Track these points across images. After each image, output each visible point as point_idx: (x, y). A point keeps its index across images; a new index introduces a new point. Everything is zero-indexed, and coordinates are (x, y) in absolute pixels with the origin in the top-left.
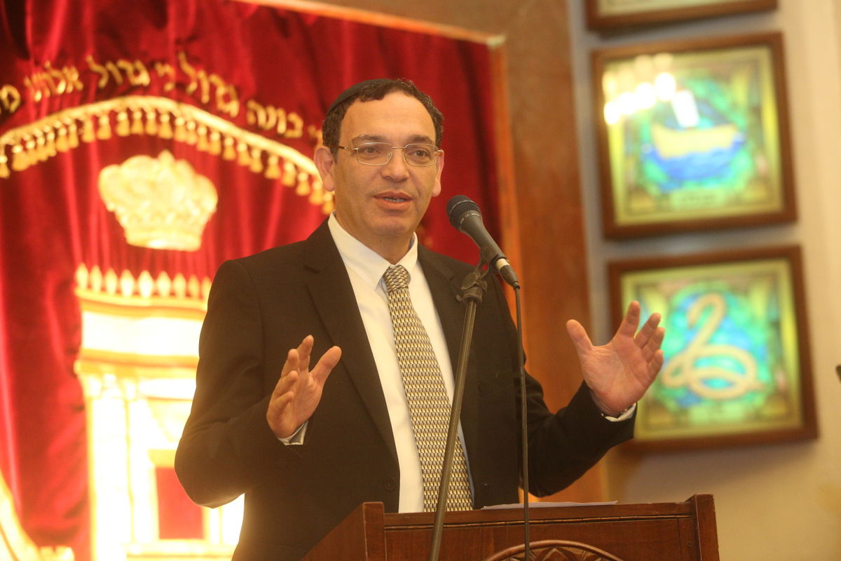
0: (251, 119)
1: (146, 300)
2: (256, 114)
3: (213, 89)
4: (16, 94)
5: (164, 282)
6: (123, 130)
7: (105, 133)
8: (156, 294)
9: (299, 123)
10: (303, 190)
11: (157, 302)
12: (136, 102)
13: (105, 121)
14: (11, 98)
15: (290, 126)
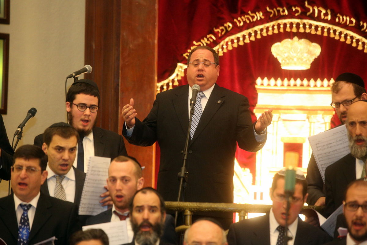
0: (337, 20)
1: (285, 88)
3: (320, 12)
4: (231, 25)
5: (292, 81)
6: (276, 31)
7: (270, 33)
8: (289, 85)
9: (354, 21)
10: (354, 45)
11: (289, 88)
12: (282, 21)
13: (270, 29)
15: (351, 22)
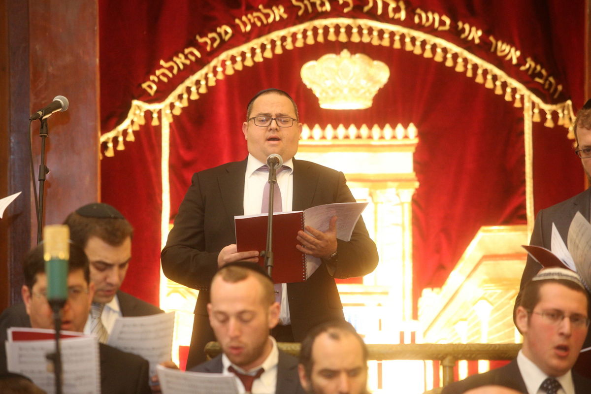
0: (417, 20)
1: (329, 141)
2: (420, 17)
3: (386, 5)
4: (229, 30)
5: (341, 130)
6: (310, 41)
7: (300, 44)
9: (448, 21)
10: (449, 63)
11: (336, 142)
12: (320, 23)
13: (300, 36)
14: (226, 33)
15: (442, 23)
